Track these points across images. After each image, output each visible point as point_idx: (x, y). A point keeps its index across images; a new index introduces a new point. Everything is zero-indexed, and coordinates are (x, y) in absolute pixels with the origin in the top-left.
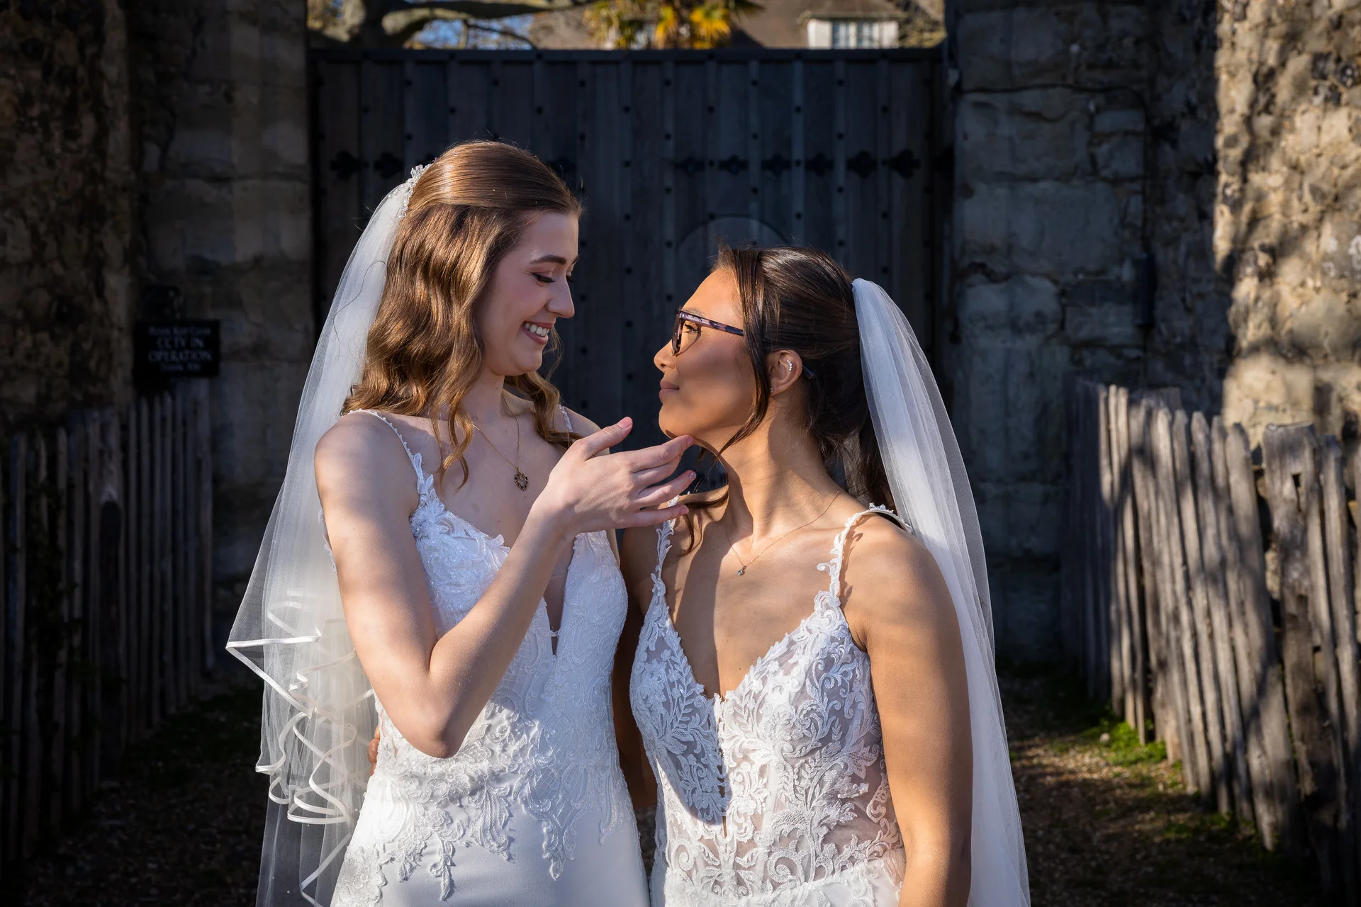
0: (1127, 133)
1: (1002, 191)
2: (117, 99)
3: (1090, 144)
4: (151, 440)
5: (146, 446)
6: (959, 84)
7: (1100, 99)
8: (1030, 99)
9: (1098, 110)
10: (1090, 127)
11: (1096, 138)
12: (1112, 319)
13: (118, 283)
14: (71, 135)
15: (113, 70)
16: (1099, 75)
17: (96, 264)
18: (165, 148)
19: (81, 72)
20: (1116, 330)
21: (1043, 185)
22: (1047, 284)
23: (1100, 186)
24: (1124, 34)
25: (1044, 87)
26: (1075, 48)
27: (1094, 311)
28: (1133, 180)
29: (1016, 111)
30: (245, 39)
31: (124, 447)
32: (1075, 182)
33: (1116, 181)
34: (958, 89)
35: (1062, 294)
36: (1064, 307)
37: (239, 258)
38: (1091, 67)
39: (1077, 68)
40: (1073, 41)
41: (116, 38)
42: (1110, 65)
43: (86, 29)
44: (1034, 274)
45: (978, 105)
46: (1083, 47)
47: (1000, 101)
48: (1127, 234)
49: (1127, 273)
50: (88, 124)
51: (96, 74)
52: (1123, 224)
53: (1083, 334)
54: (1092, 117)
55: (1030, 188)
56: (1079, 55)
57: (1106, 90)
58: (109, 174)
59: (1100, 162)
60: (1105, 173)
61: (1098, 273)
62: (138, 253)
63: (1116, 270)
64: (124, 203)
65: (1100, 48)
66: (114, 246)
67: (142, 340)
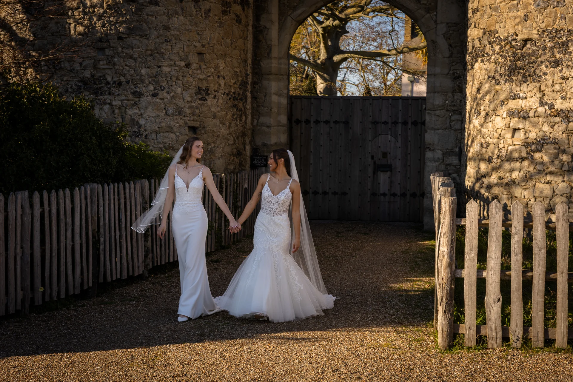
0: (458, 120)
1: (433, 132)
2: (249, 112)
3: (450, 122)
4: (253, 178)
5: (252, 179)
6: (425, 108)
7: (452, 113)
8: (438, 112)
9: (452, 115)
10: (450, 119)
11: (451, 121)
12: (454, 159)
13: (248, 148)
14: (241, 120)
15: (248, 107)
16: (452, 108)
17: (244, 144)
18: (258, 121)
19: (243, 108)
20: (455, 162)
21: (440, 131)
22: (440, 152)
23: (452, 131)
24: (458, 99)
25: (441, 110)
26: (447, 102)
27: (450, 158)
28: (459, 130)
29: (435, 115)
30: (275, 98)
31: (248, 179)
32: (447, 130)
33: (455, 130)
34: (425, 109)
35: (443, 154)
36: (444, 157)
37: (272, 143)
38: (450, 106)
39: (448, 106)
40: (447, 101)
41: (249, 100)
42: (454, 106)
43: (244, 100)
44: (438, 150)
45: (428, 113)
46: (449, 102)
47: (432, 112)
48: (457, 141)
49: (457, 150)
50: (244, 118)
51: (245, 108)
52: (457, 139)
53: (447, 162)
54: (450, 116)
55: (437, 131)
56: (448, 104)
57: (453, 111)
58: (247, 127)
59: (452, 126)
60: (453, 128)
61: (451, 150)
62: (252, 141)
63: (455, 149)
64: (250, 132)
65: (452, 102)
66: (247, 140)
67: (252, 159)
